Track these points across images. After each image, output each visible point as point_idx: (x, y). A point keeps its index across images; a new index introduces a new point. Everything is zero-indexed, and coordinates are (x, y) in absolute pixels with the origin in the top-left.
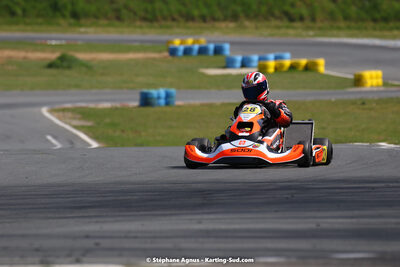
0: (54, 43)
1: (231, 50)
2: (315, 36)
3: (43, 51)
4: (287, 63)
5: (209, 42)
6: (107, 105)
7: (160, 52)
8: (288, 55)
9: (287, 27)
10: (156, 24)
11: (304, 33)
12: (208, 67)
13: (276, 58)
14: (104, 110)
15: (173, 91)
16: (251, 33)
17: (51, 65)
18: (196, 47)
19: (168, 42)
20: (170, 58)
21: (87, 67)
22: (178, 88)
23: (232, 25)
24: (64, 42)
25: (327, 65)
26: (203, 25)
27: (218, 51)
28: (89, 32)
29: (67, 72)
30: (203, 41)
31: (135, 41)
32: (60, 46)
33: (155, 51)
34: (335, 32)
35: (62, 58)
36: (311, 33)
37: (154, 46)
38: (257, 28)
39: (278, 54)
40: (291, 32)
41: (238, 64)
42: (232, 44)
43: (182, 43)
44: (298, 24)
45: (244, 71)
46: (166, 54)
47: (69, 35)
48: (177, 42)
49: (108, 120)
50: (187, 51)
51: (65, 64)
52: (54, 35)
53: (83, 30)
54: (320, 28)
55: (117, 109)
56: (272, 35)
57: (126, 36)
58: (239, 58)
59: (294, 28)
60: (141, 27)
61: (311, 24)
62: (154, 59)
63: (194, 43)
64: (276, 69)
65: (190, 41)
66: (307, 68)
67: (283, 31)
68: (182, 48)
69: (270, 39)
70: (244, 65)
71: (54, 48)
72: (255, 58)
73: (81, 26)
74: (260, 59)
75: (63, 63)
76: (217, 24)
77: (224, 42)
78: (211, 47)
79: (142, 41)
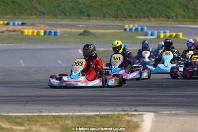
0: (81, 26)
1: (147, 29)
2: (178, 24)
3: (77, 29)
4: (168, 34)
5: (138, 26)
6: (103, 49)
7: (120, 30)
8: (168, 31)
9: (167, 21)
10: (118, 19)
11: (174, 23)
12: (138, 35)
13: (164, 32)
14: (101, 51)
15: (127, 44)
16: (154, 23)
17: (81, 34)
18: (134, 28)
19: (123, 26)
20: (124, 32)
21: (94, 35)
22: (129, 43)
23: (146, 20)
24: (84, 26)
25: (183, 35)
26: (136, 20)
27: (142, 29)
28: (94, 22)
29: (86, 37)
30: (136, 26)
31: (111, 25)
32: (83, 27)
33: (118, 30)
34: (185, 23)
35: (85, 32)
36: (176, 23)
37: (118, 27)
38: (156, 21)
39: (165, 31)
40: (169, 23)
41: (150, 34)
42: (147, 27)
43: (128, 26)
44: (171, 20)
45: (152, 37)
46: (123, 30)
47: (87, 23)
48: (126, 26)
49: (103, 55)
50: (131, 29)
51: (86, 34)
52: (81, 23)
53: (91, 21)
54: (179, 22)
55: (106, 51)
56: (162, 24)
57: (107, 24)
58: (150, 32)
59: (170, 21)
60: (113, 20)
61: (176, 20)
62: (118, 32)
63: (133, 26)
64: (164, 36)
65: (131, 26)
66: (175, 36)
67: (166, 22)
68: (128, 28)
69: (161, 25)
70: (152, 34)
71: (81, 28)
72: (156, 32)
73: (90, 20)
74: (158, 33)
75: (85, 33)
76: (141, 19)
77: (144, 26)
78: (139, 28)
79: (113, 26)
